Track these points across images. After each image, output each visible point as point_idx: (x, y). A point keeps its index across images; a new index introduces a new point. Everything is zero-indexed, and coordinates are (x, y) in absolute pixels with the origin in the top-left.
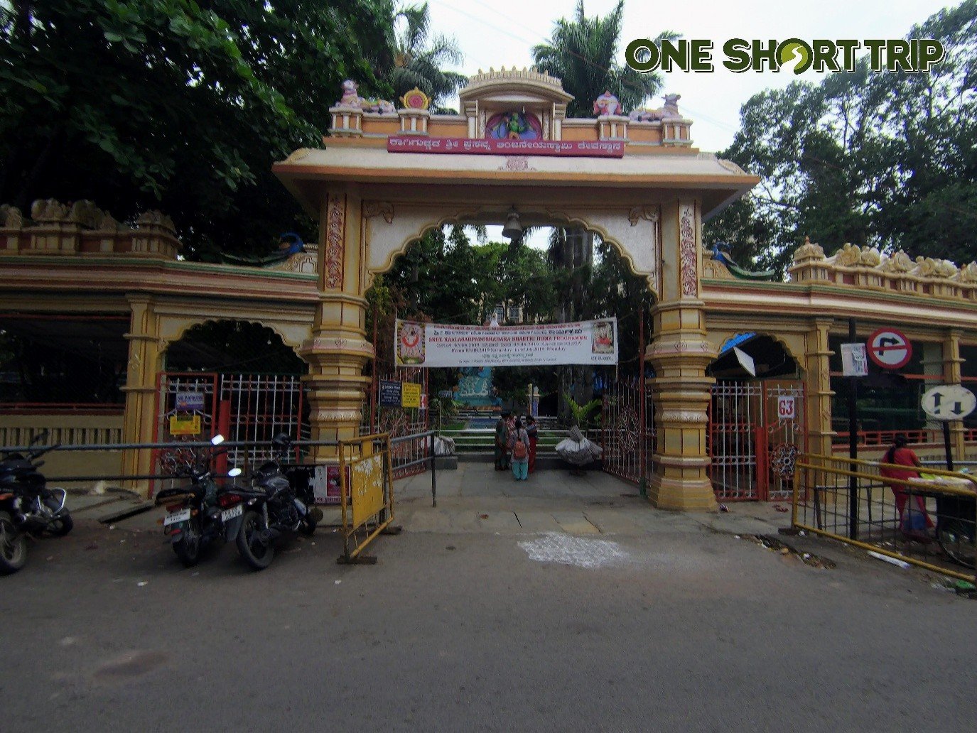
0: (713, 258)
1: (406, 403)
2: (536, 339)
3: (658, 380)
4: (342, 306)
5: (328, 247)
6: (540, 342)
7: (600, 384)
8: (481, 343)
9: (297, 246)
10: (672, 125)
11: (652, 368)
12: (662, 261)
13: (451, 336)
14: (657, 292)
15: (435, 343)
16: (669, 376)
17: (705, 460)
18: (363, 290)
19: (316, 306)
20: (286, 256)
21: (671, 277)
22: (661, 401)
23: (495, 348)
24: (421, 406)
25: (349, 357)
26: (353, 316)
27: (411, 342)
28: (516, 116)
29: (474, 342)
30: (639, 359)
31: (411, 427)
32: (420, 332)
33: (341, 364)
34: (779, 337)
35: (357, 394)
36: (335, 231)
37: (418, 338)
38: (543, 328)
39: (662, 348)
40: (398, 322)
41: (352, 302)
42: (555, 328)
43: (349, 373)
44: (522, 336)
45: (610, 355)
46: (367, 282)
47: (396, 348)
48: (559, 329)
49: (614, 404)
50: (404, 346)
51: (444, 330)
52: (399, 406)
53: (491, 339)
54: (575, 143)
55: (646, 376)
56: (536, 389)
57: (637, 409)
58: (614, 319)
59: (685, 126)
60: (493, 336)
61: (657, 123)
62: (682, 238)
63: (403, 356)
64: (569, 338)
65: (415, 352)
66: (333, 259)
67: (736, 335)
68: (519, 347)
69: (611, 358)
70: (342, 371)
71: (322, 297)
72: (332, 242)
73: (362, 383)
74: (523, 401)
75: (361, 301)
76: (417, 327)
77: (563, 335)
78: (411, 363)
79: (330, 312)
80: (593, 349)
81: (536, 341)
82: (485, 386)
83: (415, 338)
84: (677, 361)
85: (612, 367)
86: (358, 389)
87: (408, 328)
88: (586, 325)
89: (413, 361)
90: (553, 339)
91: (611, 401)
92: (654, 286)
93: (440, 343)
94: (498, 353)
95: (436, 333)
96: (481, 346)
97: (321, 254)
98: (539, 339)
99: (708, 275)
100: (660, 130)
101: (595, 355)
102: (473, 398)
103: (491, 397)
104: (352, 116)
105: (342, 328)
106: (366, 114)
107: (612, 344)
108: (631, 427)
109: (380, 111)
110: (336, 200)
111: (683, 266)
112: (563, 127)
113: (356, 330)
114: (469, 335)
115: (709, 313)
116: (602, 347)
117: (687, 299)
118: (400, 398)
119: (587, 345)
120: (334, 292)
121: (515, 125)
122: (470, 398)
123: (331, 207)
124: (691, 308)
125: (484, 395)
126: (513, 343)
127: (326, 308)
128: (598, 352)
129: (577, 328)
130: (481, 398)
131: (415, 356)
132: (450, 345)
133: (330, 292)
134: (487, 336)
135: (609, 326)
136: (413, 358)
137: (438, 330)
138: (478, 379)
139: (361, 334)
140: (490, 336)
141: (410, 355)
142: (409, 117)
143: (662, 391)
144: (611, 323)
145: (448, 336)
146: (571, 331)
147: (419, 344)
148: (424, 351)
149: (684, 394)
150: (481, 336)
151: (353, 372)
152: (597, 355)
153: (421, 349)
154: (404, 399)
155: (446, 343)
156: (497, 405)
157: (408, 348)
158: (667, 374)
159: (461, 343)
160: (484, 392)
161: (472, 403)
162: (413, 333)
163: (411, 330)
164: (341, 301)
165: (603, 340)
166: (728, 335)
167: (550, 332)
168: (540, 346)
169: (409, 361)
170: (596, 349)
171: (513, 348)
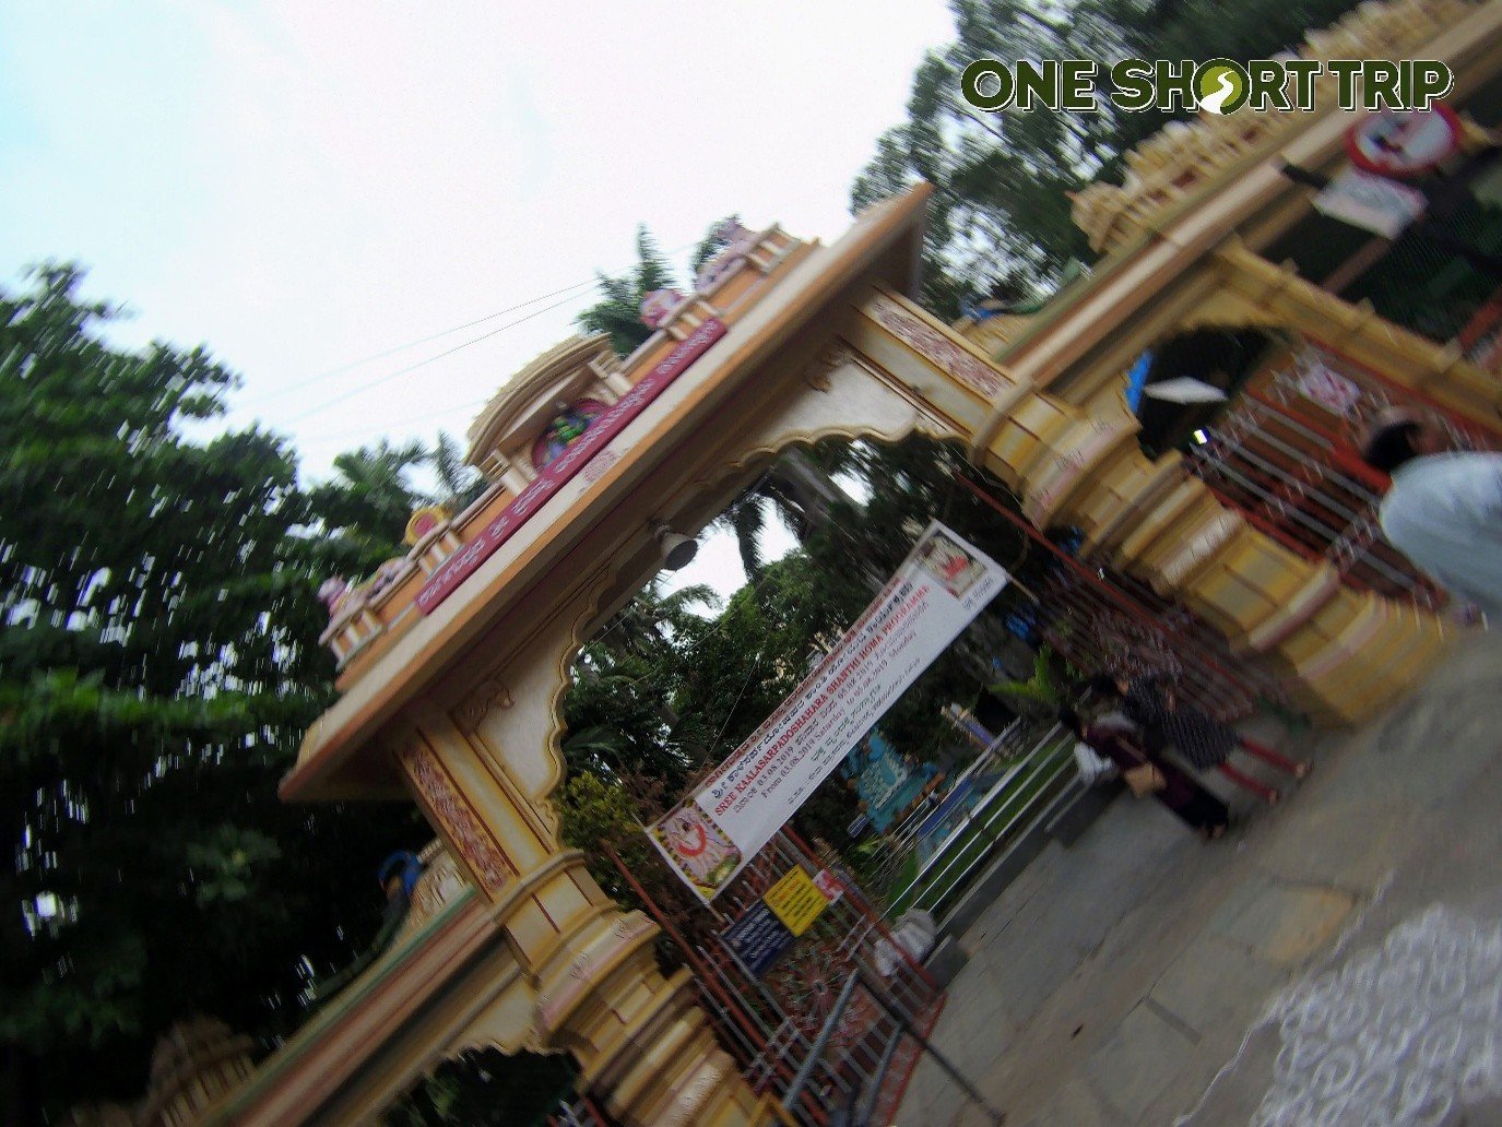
0: (976, 323)
1: (798, 925)
2: (860, 659)
3: (1096, 537)
4: (537, 901)
5: (449, 829)
6: (871, 657)
7: (1019, 627)
8: (791, 742)
9: (410, 871)
10: (758, 248)
11: (1064, 531)
12: (914, 392)
13: (742, 775)
14: (951, 432)
15: (730, 810)
16: (1102, 517)
17: (1321, 577)
18: (551, 840)
19: (500, 940)
20: (406, 902)
21: (947, 397)
22: (1137, 561)
23: (818, 730)
24: (831, 897)
25: (616, 975)
26: (567, 899)
27: (696, 844)
28: (559, 421)
29: (781, 751)
30: (1032, 540)
31: (845, 951)
32: (695, 815)
33: (611, 1004)
34: (1189, 324)
35: (681, 1029)
36: (441, 794)
37: (701, 830)
38: (854, 633)
39: (1045, 491)
40: (651, 832)
41: (546, 879)
42: (872, 617)
43: (641, 1001)
44: (837, 673)
45: (985, 577)
46: (548, 822)
47: (682, 876)
48: (877, 614)
49: (1068, 631)
50: (691, 861)
51: (724, 778)
52: (793, 941)
53: (799, 723)
54: (653, 374)
55: (1071, 553)
56: (955, 708)
57: (1113, 608)
58: (936, 525)
59: (774, 234)
60: (798, 716)
61: (739, 263)
62: (905, 339)
63: (704, 878)
64: (904, 611)
65: (716, 852)
66: (470, 837)
67: (1127, 376)
68: (850, 694)
69: (993, 578)
70: (625, 1014)
71: (495, 919)
72: (447, 817)
73: (672, 999)
74: (956, 737)
75: (560, 863)
76: (685, 813)
77: (892, 614)
78: (725, 876)
79: (527, 930)
80: (953, 592)
81: (864, 663)
82: (894, 767)
83: (696, 831)
84: (1089, 483)
85: (1008, 588)
86: (678, 1016)
87: (672, 825)
88: (908, 570)
89: (725, 871)
90: (883, 635)
91: (1061, 631)
92: (938, 429)
93: (737, 802)
94: (830, 733)
95: (718, 794)
96: (797, 749)
97: (450, 847)
98: (863, 654)
99: (995, 346)
100: (751, 266)
101: (964, 598)
102: (896, 795)
103: (916, 773)
104: (355, 619)
105: (564, 936)
106: (374, 601)
107: (971, 558)
108: (1134, 640)
109: (389, 580)
110: (410, 751)
111: (946, 368)
112: (627, 374)
113: (590, 915)
114: (765, 748)
115: (1055, 385)
116: (963, 577)
117: (1001, 397)
118: (781, 927)
119: (937, 595)
120: (511, 888)
121: (565, 431)
122: (891, 801)
123: (410, 769)
124: (1021, 402)
125: (904, 777)
126: (834, 696)
127: (517, 929)
128: (965, 589)
129: (899, 586)
130: (903, 787)
131: (720, 858)
132: (753, 790)
133: (502, 897)
134: (790, 723)
135: (939, 542)
136: (721, 866)
137: (717, 785)
138: (875, 765)
139: (605, 913)
140: (794, 720)
141: (713, 866)
142: (425, 551)
143: (1117, 547)
144: (939, 534)
145: (737, 780)
146: (896, 600)
147: (711, 834)
148: (726, 838)
149: (1159, 517)
150: (782, 732)
151: (643, 994)
152: (970, 594)
153: (719, 838)
154: (789, 921)
155: (745, 794)
156: (933, 776)
157: (700, 857)
158: (1096, 516)
159: (764, 771)
160: (901, 775)
161: (902, 803)
162: (686, 827)
163: (680, 825)
164: (529, 894)
165: (952, 567)
166: (1118, 385)
167: (870, 629)
168: (876, 663)
169: (719, 878)
170: (958, 589)
171: (842, 703)
